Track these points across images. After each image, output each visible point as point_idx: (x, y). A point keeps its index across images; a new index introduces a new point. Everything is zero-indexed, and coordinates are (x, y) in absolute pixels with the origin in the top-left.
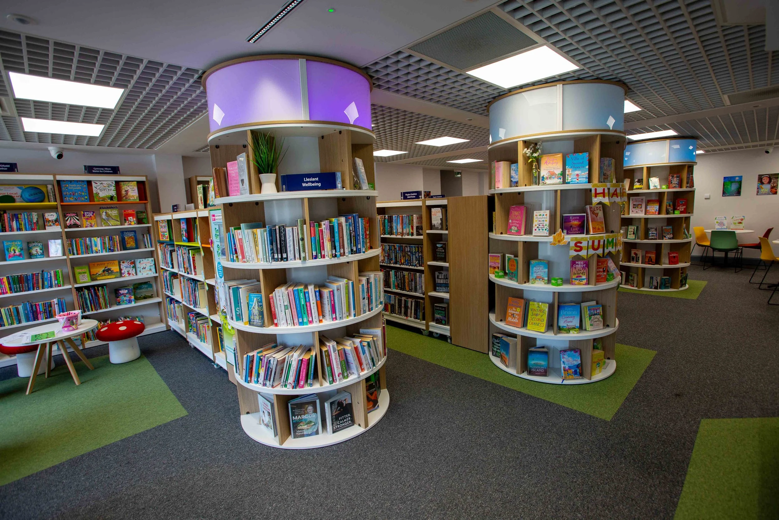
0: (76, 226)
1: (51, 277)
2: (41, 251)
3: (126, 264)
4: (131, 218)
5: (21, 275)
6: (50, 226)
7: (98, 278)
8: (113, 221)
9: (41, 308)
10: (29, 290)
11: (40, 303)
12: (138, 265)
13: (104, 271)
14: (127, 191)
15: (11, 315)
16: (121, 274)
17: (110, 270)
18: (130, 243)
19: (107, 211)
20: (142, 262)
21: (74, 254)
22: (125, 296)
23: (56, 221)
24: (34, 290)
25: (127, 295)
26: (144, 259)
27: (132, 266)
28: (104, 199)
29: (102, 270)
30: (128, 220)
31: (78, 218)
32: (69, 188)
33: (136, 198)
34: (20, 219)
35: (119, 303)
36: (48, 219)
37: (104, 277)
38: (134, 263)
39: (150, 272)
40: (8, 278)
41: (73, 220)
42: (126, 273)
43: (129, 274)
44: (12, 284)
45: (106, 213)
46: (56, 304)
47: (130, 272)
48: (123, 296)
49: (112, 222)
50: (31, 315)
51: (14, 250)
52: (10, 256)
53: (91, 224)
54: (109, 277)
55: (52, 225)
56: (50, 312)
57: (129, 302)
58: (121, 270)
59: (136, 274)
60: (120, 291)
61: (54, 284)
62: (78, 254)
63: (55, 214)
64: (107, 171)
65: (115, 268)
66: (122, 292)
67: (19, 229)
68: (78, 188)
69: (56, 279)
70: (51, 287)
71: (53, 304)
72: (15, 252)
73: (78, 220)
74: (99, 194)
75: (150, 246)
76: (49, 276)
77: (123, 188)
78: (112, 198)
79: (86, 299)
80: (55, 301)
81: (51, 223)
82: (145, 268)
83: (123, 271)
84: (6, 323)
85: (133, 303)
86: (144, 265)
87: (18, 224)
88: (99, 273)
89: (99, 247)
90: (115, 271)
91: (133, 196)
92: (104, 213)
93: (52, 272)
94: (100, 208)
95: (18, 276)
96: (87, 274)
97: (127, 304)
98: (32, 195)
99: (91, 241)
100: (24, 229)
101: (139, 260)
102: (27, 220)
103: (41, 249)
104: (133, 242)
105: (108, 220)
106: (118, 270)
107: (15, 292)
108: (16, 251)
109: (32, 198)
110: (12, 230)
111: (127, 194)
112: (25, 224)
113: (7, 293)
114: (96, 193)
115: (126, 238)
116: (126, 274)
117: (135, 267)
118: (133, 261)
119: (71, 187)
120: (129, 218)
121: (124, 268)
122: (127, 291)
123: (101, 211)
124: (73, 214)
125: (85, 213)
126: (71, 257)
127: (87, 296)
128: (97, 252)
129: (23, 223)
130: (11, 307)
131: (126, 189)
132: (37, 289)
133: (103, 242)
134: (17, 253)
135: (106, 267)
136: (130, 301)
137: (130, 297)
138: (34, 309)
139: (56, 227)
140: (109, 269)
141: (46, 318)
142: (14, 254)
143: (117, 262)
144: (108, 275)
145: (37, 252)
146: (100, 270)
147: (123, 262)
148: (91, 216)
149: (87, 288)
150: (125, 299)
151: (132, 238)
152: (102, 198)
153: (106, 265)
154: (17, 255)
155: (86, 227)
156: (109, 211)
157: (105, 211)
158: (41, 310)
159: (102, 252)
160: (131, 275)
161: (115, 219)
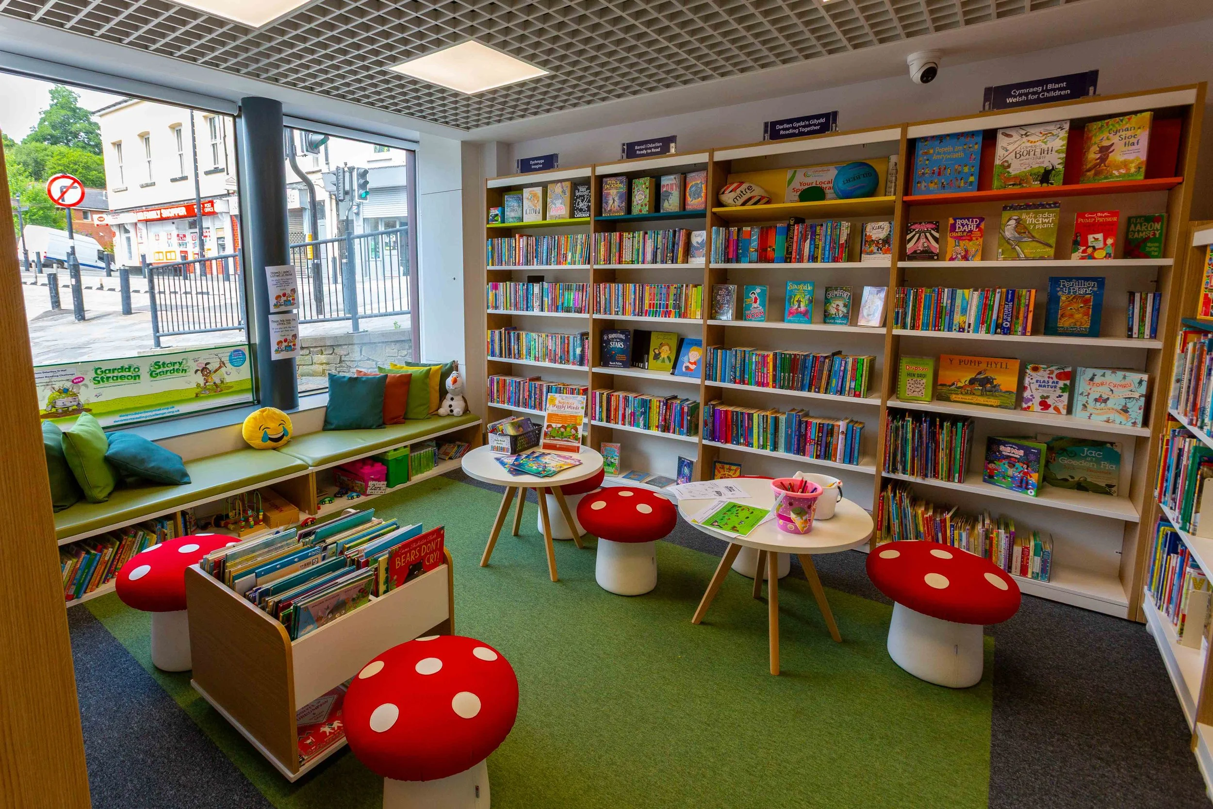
0: (928, 255)
1: (845, 371)
2: (845, 310)
3: (1042, 375)
4: (1100, 236)
5: (795, 355)
6: (872, 253)
7: (953, 397)
8: (1035, 244)
9: (813, 434)
10: (802, 389)
11: (814, 421)
12: (1082, 385)
13: (972, 382)
14: (1105, 151)
15: (765, 430)
16: (1019, 400)
17: (992, 383)
18: (1071, 316)
19: (1024, 216)
20: (1097, 380)
21: (904, 327)
22: (1011, 465)
23: (886, 241)
24: (809, 390)
25: (1017, 465)
26: (1108, 372)
27: (1061, 384)
28: (1019, 180)
29: (968, 379)
30: (1085, 243)
31: (937, 235)
32: (935, 157)
33: (1133, 170)
34: (817, 237)
35: (990, 478)
36: (870, 237)
37: (968, 398)
38: (1071, 377)
39: (1119, 418)
40: (775, 355)
41: (923, 240)
42: (1037, 400)
43: (1045, 405)
44: (778, 369)
45: (1018, 221)
46: (843, 432)
47: (1049, 401)
48: (1006, 462)
49: (1029, 247)
50: (795, 441)
51: (799, 301)
52: (791, 313)
53: (967, 251)
54: (981, 400)
55: (875, 251)
56: (827, 445)
57: (1020, 486)
58: (1021, 388)
59: (1070, 411)
60: (1002, 448)
61: (847, 389)
62: (913, 327)
63: (885, 225)
64: (1052, 94)
65: (1007, 381)
66: (1006, 450)
67: (813, 258)
68: (955, 156)
69: (854, 378)
70: (841, 392)
71: (836, 429)
72: (799, 306)
73: (936, 240)
74: (1009, 166)
75: (1147, 332)
76: (842, 368)
77: (1096, 140)
78: (1046, 176)
79: (905, 440)
80: (842, 425)
81: (874, 248)
82: (1105, 401)
83: (1027, 394)
84: (755, 444)
85: (1031, 493)
86: (1104, 391)
87: (812, 246)
88: (960, 384)
89: (972, 316)
90: (1003, 388)
91: (1125, 164)
92: (1012, 223)
93: (850, 361)
94: (1005, 208)
95: (790, 355)
96: (928, 381)
97: (1011, 488)
98: (848, 181)
99: (953, 298)
100: (819, 259)
101: (1090, 372)
102: (829, 237)
103: (845, 306)
104: (1086, 314)
105: (1019, 242)
106: (1014, 387)
107: (782, 387)
108: (802, 305)
109: (848, 187)
110: (801, 260)
111: (1103, 159)
112: (824, 249)
113: (767, 385)
114: (1002, 165)
115: (1063, 298)
116: (1037, 407)
117: (1071, 390)
118: (1069, 369)
119: (939, 153)
120: (1091, 238)
121: (1035, 386)
122: (1021, 452)
123: (1006, 215)
124: (930, 226)
125: (959, 222)
126: (897, 331)
127: (910, 436)
128: (961, 330)
129: (821, 244)
130: (768, 413)
131: (1106, 143)
132: (815, 392)
133: (986, 305)
134: (803, 308)
135: (980, 373)
136: (1023, 485)
137: (1026, 474)
138: (803, 430)
139: (882, 256)
140: (988, 380)
141: (818, 457)
142: (797, 309)
143: (1015, 365)
144: (982, 395)
145: (838, 310)
146: (965, 378)
147: (1035, 369)
148: (971, 231)
149: (917, 416)
150: (1010, 472)
151: (1086, 302)
152: (1016, 177)
153: (983, 366)
154: (801, 313)
155: (952, 259)
156: (1029, 218)
157: (1015, 215)
158: (813, 437)
159: (976, 331)
160: (1051, 410)
161: (1042, 240)
